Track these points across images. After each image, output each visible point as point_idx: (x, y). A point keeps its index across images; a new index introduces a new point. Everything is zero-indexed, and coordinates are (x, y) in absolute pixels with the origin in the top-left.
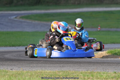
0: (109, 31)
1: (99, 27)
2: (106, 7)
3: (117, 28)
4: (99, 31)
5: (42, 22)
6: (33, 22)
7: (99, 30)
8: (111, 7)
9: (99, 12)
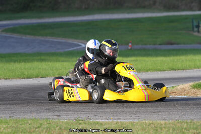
0: (144, 49)
1: (130, 44)
2: (128, 13)
3: (154, 44)
4: (131, 49)
5: (37, 37)
6: (24, 37)
7: (129, 48)
8: (135, 12)
9: (120, 20)
